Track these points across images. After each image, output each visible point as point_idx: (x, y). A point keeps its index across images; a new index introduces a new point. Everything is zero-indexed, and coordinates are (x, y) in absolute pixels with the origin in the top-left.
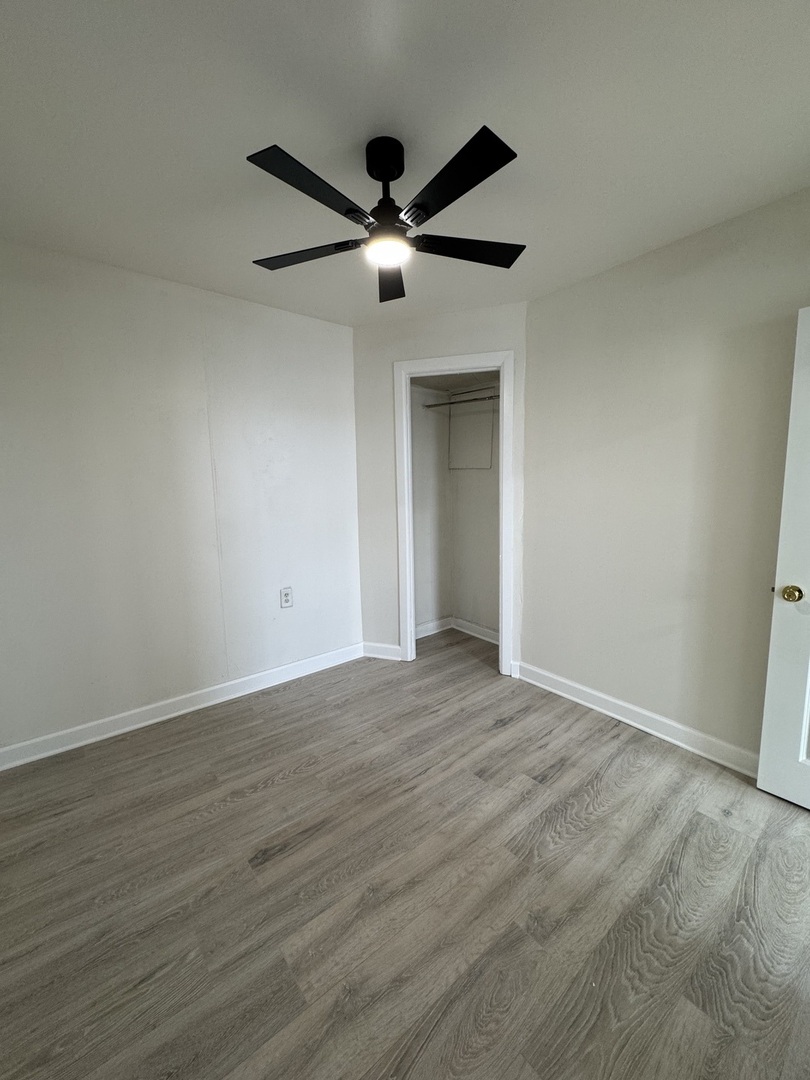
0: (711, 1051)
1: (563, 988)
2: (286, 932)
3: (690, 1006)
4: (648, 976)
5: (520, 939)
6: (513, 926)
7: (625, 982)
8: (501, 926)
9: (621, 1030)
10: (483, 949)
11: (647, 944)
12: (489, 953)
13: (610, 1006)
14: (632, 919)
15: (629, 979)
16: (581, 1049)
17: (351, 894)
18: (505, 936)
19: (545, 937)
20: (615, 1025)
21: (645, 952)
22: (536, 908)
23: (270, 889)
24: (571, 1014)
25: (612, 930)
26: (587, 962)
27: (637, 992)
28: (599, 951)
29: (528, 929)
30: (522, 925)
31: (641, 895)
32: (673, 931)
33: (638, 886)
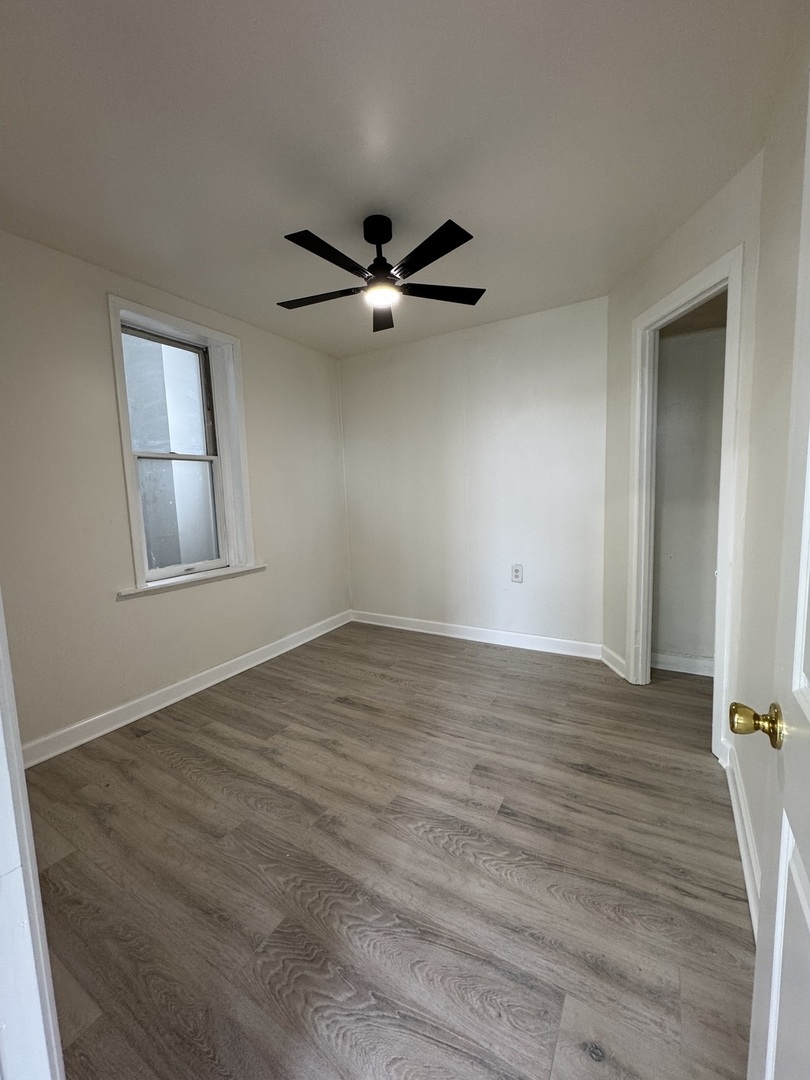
0: (246, 928)
1: (283, 837)
2: (301, 723)
3: (279, 921)
4: (299, 893)
5: (315, 813)
6: (325, 809)
7: (292, 875)
8: (324, 802)
9: (259, 870)
10: (305, 795)
11: (326, 896)
12: (303, 799)
13: (273, 865)
14: (349, 887)
15: (294, 879)
16: (248, 848)
17: (329, 735)
18: (316, 805)
19: (319, 827)
20: (262, 867)
21: (319, 893)
22: (344, 820)
23: (323, 710)
24: (267, 842)
25: (336, 870)
26: (304, 851)
27: (286, 883)
28: (314, 859)
29: (324, 817)
30: (327, 813)
31: (379, 897)
32: (345, 920)
33: (390, 895)
